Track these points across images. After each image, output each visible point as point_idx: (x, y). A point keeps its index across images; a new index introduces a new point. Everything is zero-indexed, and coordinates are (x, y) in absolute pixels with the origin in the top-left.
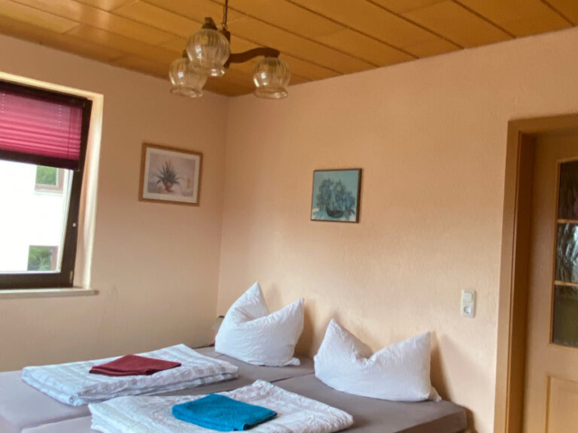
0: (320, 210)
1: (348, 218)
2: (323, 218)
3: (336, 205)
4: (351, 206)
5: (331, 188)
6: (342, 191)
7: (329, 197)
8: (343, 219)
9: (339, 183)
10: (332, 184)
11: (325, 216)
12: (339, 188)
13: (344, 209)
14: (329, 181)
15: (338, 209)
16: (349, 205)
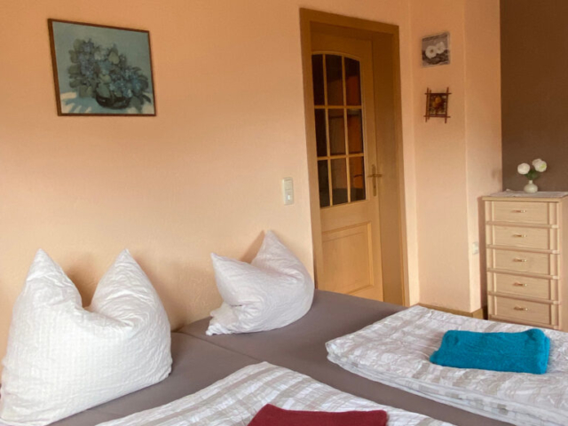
0: (81, 96)
1: (140, 109)
2: (88, 111)
3: (112, 87)
4: (142, 89)
5: (97, 57)
6: (122, 64)
7: (97, 73)
8: (132, 110)
9: (113, 51)
10: (98, 48)
11: (93, 106)
12: (115, 60)
13: (130, 94)
14: (91, 44)
15: (118, 95)
16: (138, 87)
